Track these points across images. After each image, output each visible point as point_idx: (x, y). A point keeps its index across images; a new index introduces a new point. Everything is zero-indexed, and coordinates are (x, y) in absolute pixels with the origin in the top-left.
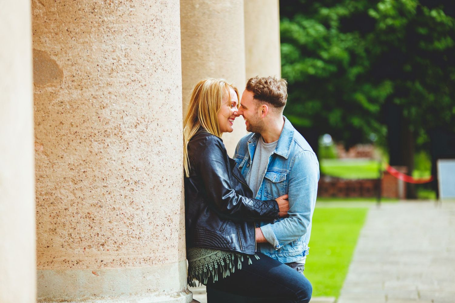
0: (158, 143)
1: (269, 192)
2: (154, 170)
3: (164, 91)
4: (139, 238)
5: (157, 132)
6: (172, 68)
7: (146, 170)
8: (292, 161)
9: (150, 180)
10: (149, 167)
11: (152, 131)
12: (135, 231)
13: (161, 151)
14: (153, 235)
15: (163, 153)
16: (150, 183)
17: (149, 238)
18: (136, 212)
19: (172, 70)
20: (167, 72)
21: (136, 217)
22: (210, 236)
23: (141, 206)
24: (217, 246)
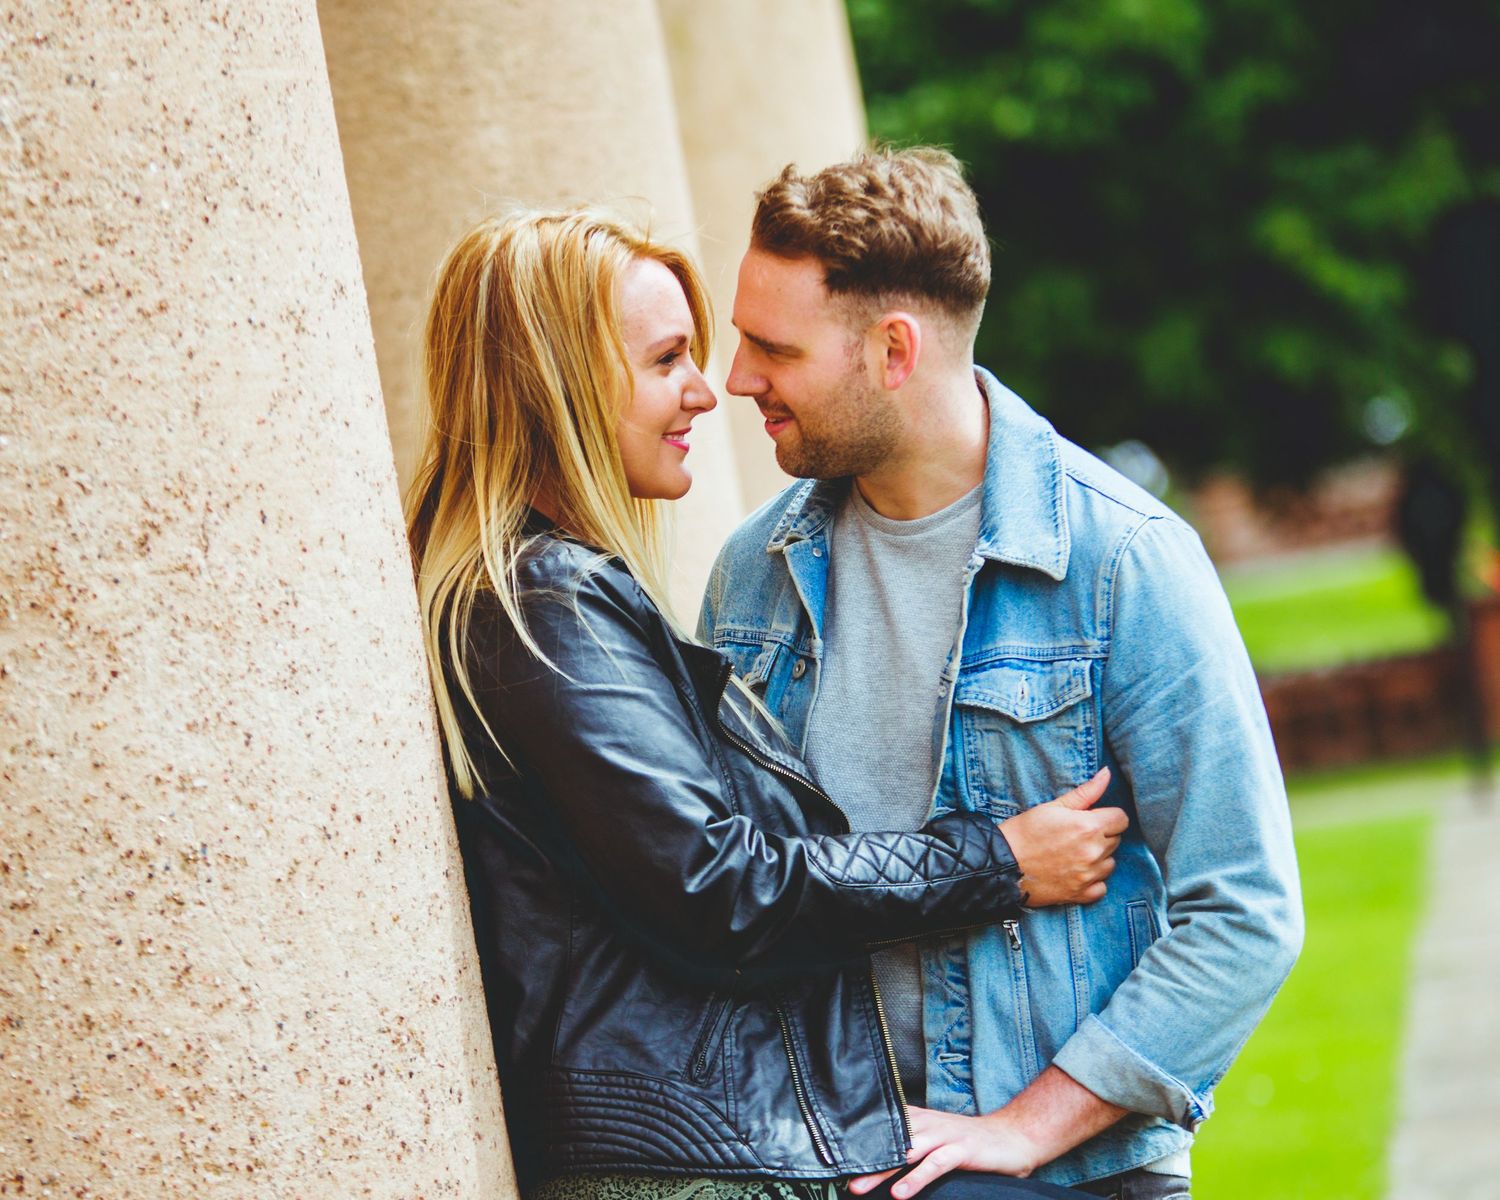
0: (282, 618)
1: (998, 782)
2: (282, 771)
3: (274, 325)
4: (250, 1169)
5: (264, 555)
6: (293, 187)
7: (233, 781)
8: (1105, 585)
9: (268, 833)
10: (247, 763)
11: (235, 559)
12: (223, 1134)
13: (301, 660)
14: (329, 1140)
15: (313, 669)
16: (269, 853)
17: (310, 1162)
18: (213, 1027)
19: (298, 199)
20: (274, 216)
21: (218, 1054)
22: (639, 1105)
23: (236, 987)
24: (683, 1154)
